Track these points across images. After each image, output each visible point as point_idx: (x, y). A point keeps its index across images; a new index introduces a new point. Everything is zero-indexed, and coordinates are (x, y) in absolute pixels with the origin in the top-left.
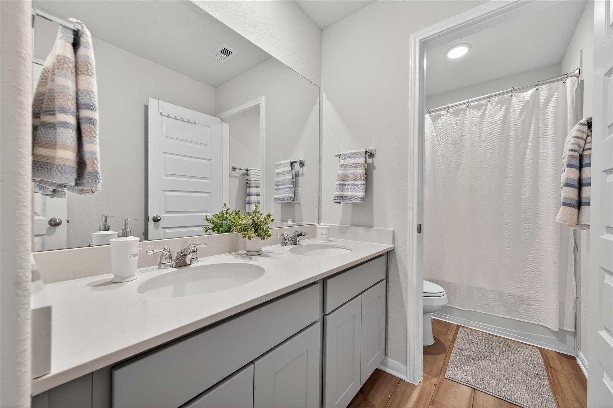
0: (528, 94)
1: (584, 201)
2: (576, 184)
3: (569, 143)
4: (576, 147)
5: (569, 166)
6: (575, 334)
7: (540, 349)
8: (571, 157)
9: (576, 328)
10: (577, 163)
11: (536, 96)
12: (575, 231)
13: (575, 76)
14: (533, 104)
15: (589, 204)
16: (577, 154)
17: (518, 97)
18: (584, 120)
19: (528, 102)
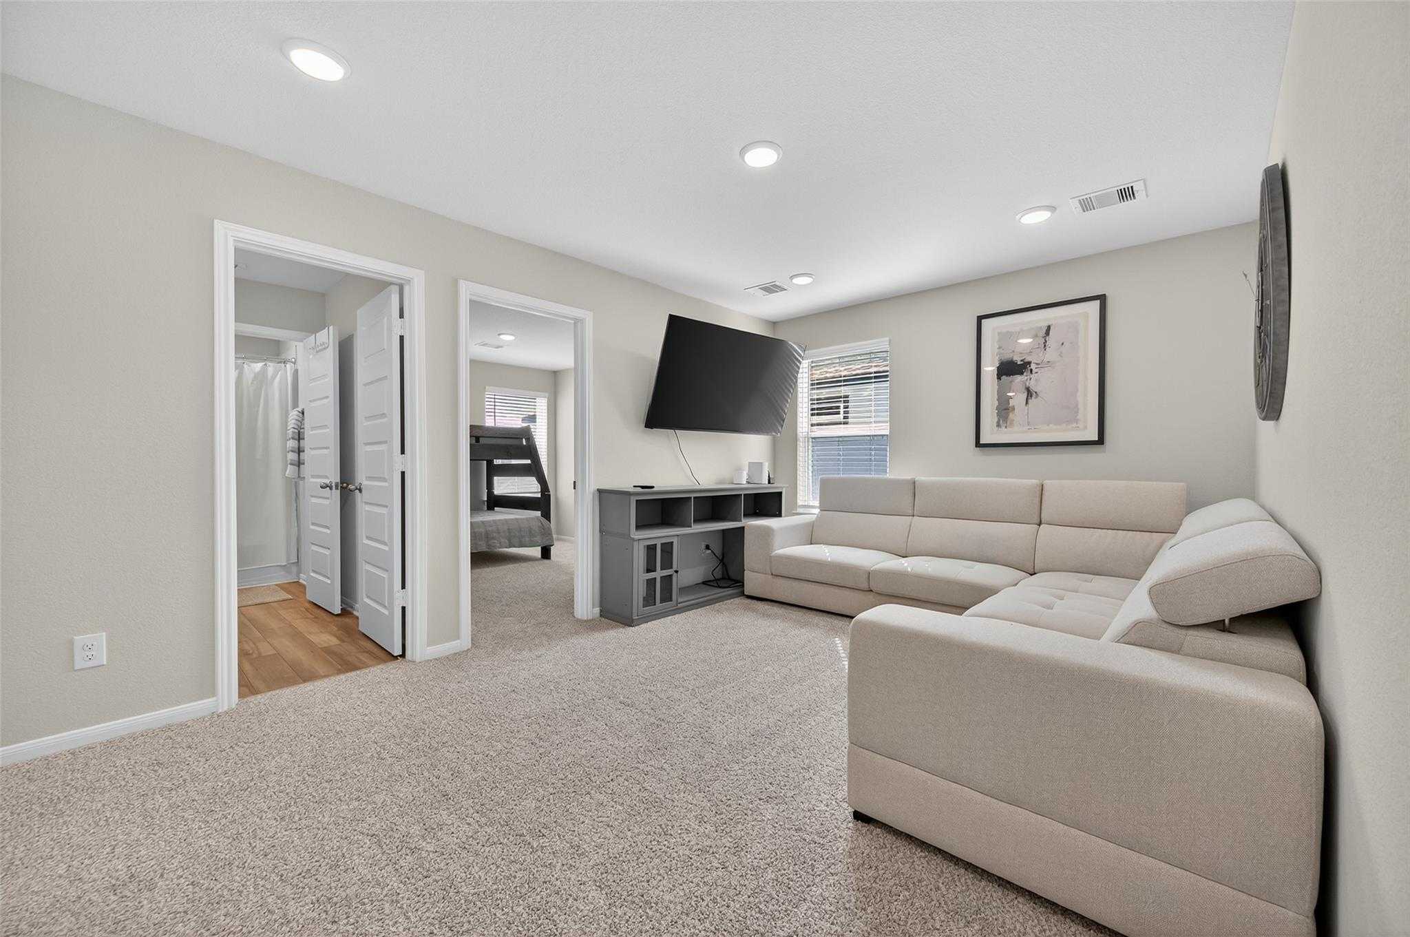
0: (258, 366)
1: (301, 461)
2: (297, 450)
3: (292, 423)
4: (296, 427)
5: (293, 438)
6: (298, 563)
7: (276, 585)
8: (294, 432)
9: (298, 559)
10: (297, 437)
11: (264, 370)
12: (296, 482)
13: (292, 362)
14: (262, 374)
15: (304, 464)
16: (296, 431)
17: (249, 366)
18: (300, 409)
19: (258, 373)
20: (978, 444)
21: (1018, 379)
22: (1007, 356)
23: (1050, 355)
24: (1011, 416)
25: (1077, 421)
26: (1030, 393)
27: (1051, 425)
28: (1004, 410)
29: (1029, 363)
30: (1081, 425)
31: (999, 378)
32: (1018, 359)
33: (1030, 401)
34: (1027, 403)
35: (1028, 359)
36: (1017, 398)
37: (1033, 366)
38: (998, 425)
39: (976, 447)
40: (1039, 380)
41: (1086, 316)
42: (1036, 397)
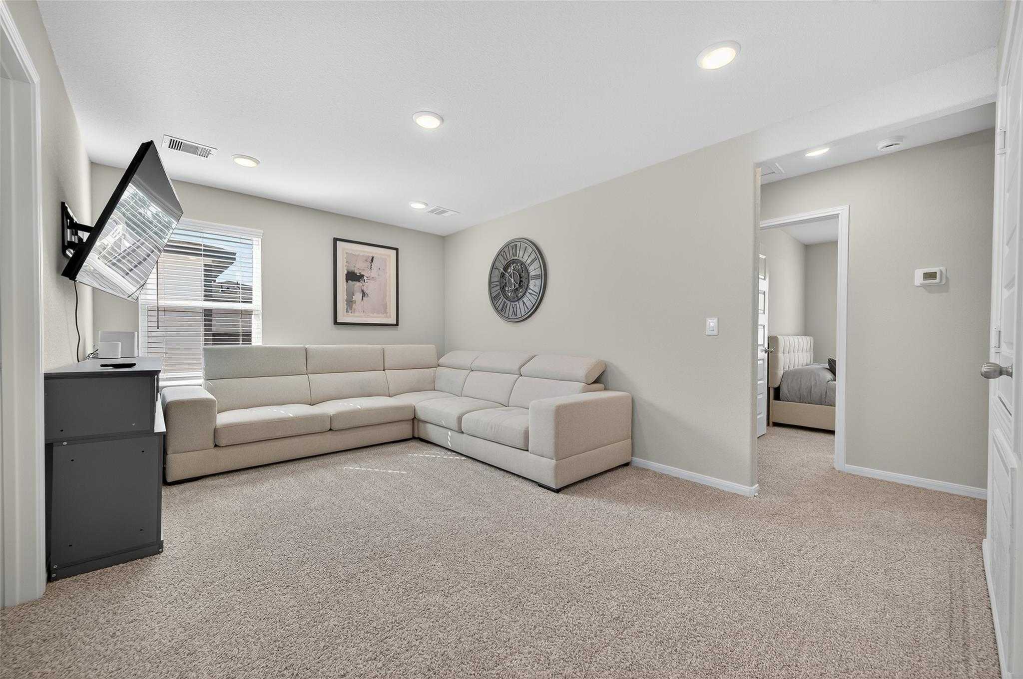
20: (336, 322)
21: (357, 284)
22: (352, 269)
23: (373, 274)
24: (354, 306)
25: (387, 313)
26: (364, 294)
27: (375, 314)
28: (350, 303)
29: (363, 275)
30: (388, 315)
31: (347, 281)
32: (357, 272)
33: (364, 298)
34: (362, 299)
35: (362, 273)
36: (358, 296)
37: (365, 278)
38: (347, 312)
39: (334, 324)
40: (369, 286)
41: (389, 256)
42: (367, 297)
